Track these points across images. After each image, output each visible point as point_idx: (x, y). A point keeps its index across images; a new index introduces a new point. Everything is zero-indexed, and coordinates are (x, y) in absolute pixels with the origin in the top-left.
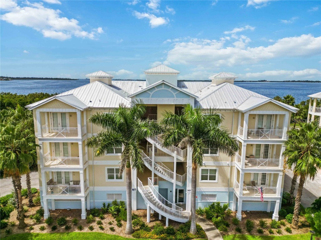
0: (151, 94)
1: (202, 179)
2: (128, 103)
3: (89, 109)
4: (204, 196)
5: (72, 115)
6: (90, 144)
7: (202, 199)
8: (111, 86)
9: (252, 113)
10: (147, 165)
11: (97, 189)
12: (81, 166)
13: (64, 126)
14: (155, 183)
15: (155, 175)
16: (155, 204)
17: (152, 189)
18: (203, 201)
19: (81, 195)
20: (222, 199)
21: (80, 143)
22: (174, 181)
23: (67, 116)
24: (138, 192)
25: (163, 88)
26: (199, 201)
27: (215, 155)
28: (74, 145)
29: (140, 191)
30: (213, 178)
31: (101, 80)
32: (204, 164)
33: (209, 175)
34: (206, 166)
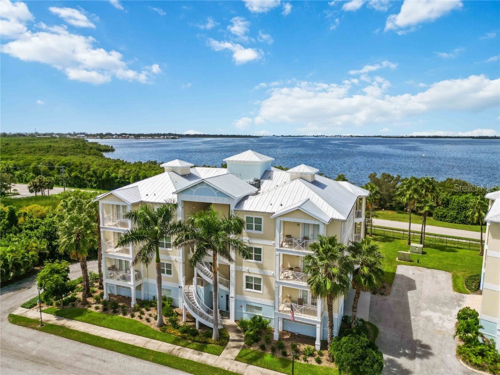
0: (194, 191)
1: (247, 287)
4: (249, 307)
7: (247, 310)
9: (284, 218)
11: (151, 281)
12: (130, 256)
17: (194, 289)
18: (248, 312)
19: (131, 283)
20: (266, 314)
25: (203, 186)
26: (244, 312)
27: (260, 262)
30: (258, 287)
31: (173, 170)
32: (248, 270)
33: (253, 283)
34: (250, 273)
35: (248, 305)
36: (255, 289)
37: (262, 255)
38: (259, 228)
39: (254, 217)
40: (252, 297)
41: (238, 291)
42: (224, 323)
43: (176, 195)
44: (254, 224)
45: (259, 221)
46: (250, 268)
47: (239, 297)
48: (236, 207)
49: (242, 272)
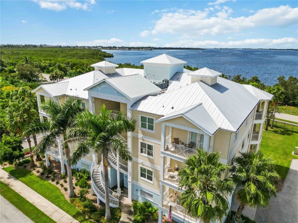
1: (141, 176)
7: (141, 194)
18: (142, 196)
25: (105, 86)
26: (139, 195)
27: (152, 157)
30: (150, 178)
32: (142, 162)
33: (146, 174)
34: (143, 165)
35: (142, 191)
36: (148, 179)
37: (153, 151)
38: (151, 128)
39: (147, 117)
41: (134, 178)
42: (122, 202)
43: (87, 91)
44: (147, 124)
45: (151, 121)
47: (135, 182)
48: (132, 107)
49: (138, 163)
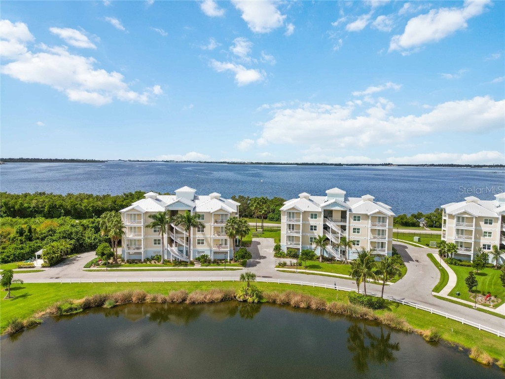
0: (174, 205)
2: (163, 210)
3: (147, 213)
4: (199, 252)
5: (139, 215)
6: (147, 226)
8: (157, 200)
9: (215, 213)
10: (172, 238)
11: (149, 249)
12: (142, 237)
13: (135, 219)
14: (176, 246)
15: (176, 242)
16: (174, 253)
17: (174, 249)
18: (199, 254)
19: (142, 250)
20: (207, 253)
21: (142, 227)
22: (184, 245)
23: (136, 216)
24: (168, 250)
25: (179, 203)
27: (204, 232)
28: (140, 228)
29: (169, 249)
30: (203, 243)
31: (151, 197)
33: (201, 242)
34: (199, 238)
37: (204, 229)
38: (203, 219)
39: (201, 214)
40: (200, 248)
41: (194, 246)
43: (165, 208)
44: (201, 217)
46: (199, 236)
47: (195, 249)
48: (193, 211)
49: (196, 238)
